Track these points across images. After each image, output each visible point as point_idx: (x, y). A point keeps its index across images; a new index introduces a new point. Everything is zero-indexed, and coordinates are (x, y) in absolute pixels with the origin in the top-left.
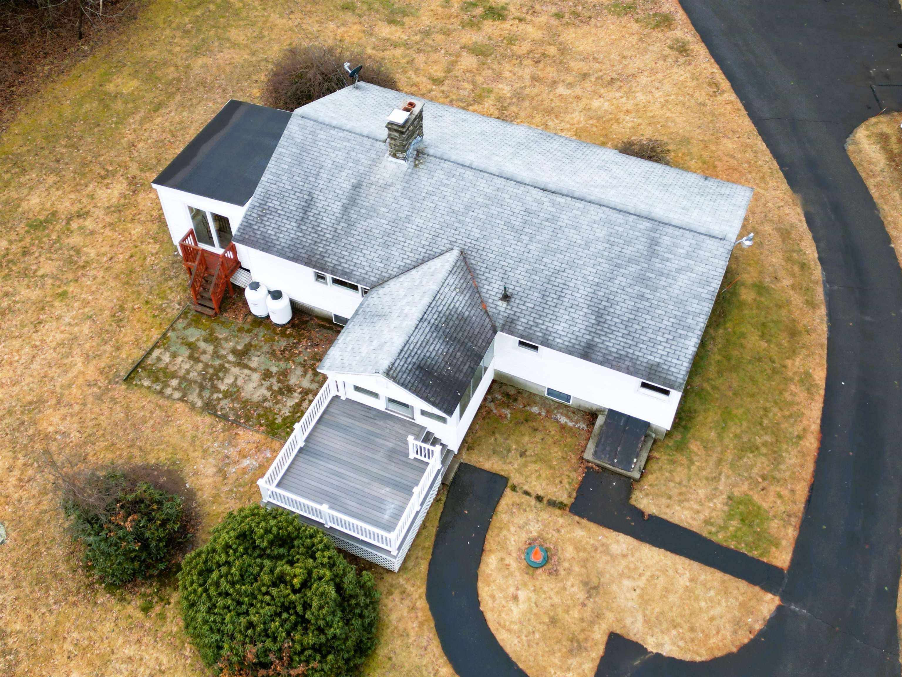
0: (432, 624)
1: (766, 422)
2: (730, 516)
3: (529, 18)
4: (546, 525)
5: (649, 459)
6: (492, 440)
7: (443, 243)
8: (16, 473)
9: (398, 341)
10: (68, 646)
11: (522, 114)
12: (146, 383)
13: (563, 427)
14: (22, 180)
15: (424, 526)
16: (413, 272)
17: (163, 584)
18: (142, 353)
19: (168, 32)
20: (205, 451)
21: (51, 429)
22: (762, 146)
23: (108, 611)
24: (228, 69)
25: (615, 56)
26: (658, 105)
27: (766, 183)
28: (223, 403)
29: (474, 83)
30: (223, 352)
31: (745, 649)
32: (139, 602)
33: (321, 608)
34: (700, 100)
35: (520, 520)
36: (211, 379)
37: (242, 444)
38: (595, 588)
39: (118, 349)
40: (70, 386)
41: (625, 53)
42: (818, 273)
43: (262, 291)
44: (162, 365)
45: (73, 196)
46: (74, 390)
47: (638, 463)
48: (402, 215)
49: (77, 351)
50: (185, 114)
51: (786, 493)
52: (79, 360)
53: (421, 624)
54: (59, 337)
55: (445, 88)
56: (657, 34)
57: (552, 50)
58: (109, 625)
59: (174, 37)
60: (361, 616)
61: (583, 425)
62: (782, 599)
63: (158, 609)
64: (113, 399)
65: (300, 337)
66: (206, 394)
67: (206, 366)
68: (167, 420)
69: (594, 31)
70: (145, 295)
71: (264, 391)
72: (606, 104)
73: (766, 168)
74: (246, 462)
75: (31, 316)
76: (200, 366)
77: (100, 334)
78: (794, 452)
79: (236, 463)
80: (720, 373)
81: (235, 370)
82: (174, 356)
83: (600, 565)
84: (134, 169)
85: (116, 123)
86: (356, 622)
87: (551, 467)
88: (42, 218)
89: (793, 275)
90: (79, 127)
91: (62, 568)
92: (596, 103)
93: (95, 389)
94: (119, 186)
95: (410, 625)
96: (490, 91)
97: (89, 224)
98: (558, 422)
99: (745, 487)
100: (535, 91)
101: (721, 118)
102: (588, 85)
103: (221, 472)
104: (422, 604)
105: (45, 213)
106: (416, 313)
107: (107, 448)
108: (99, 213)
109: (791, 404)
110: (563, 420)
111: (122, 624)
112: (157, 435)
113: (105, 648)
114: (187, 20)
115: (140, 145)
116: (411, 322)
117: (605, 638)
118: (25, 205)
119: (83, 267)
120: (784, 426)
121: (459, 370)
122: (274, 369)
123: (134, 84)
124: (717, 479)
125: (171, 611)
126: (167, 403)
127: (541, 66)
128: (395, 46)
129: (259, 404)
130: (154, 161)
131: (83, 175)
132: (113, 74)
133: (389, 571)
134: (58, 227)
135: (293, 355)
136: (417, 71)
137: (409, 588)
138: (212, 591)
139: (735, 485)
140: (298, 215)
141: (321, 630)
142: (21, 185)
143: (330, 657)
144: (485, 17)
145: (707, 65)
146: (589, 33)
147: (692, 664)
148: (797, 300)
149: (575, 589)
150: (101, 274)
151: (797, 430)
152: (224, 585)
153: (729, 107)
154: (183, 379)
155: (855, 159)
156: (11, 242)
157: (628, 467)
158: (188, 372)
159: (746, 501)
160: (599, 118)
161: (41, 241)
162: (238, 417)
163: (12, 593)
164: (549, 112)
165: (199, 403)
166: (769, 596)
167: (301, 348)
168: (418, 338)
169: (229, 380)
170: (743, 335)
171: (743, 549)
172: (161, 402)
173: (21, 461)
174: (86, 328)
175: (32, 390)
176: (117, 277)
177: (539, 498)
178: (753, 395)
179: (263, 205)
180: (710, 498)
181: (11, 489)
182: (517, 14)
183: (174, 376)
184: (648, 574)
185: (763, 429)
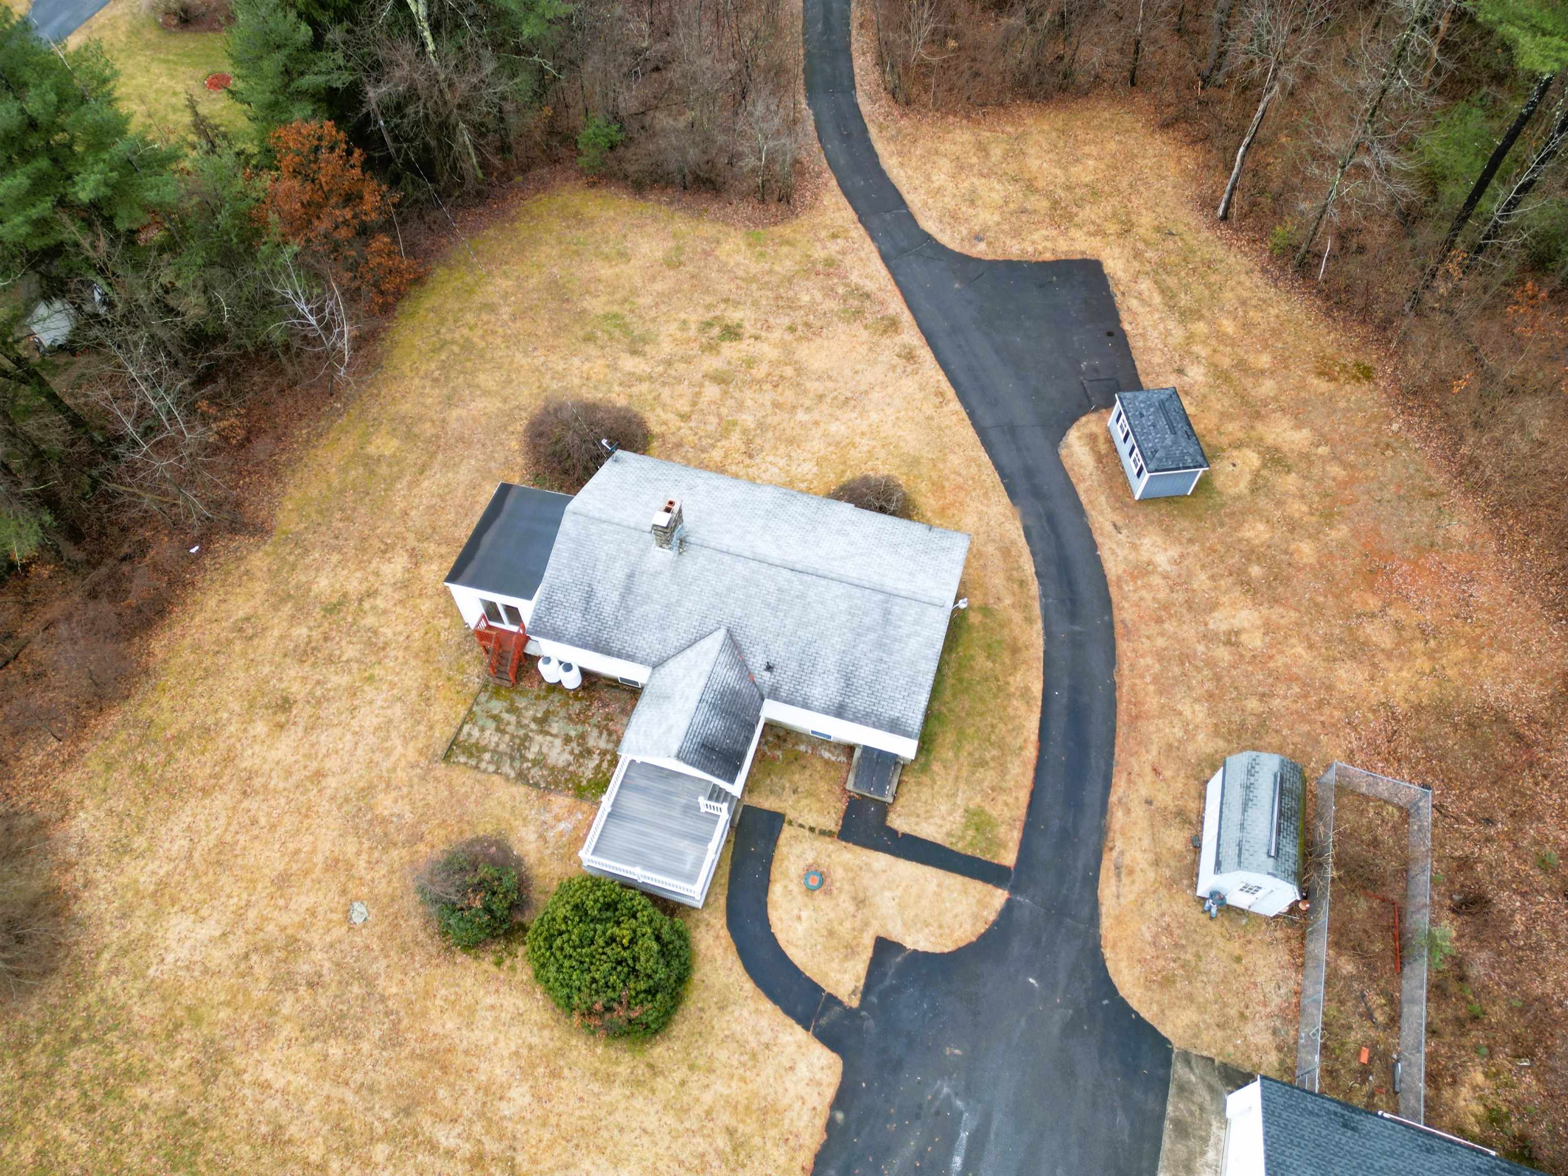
0: (734, 949)
1: (993, 737)
2: (966, 827)
3: (764, 334)
4: (819, 853)
5: (900, 783)
6: (768, 781)
7: (711, 623)
8: (364, 856)
9: (684, 725)
10: (439, 1002)
11: (767, 446)
12: (462, 759)
13: (827, 762)
14: (308, 560)
15: (719, 866)
16: (688, 651)
17: (509, 941)
18: (454, 730)
19: (417, 381)
20: (524, 819)
21: (386, 813)
22: (985, 458)
23: (466, 968)
24: (483, 420)
25: (848, 372)
26: (890, 424)
27: (989, 499)
28: (533, 771)
29: (719, 416)
30: (526, 721)
31: (983, 937)
32: (491, 958)
33: (647, 961)
34: (928, 412)
35: (797, 849)
36: (519, 750)
37: (556, 809)
38: (862, 901)
39: (431, 728)
40: (394, 769)
41: (858, 367)
42: (1034, 588)
43: (554, 663)
44: (473, 740)
45: (358, 574)
46: (399, 773)
47: (890, 789)
48: (673, 600)
49: (394, 734)
50: (450, 475)
51: (1011, 800)
52: (398, 742)
53: (726, 950)
54: (376, 721)
55: (693, 424)
56: (885, 341)
57: (789, 371)
58: (469, 981)
59: (424, 387)
60: (678, 956)
61: (843, 759)
62: (1011, 893)
63: (508, 962)
64: (436, 779)
65: (591, 699)
66: (517, 764)
67: (513, 737)
68: (487, 794)
69: (826, 343)
70: (445, 671)
71: (567, 757)
72: (843, 428)
73: (989, 483)
74: (562, 826)
75: (344, 703)
76: (507, 738)
77: (412, 715)
78: (1017, 763)
79: (552, 827)
80: (954, 696)
81: (539, 738)
82: (482, 730)
83: (865, 882)
84: (412, 541)
85: (385, 490)
86: (675, 963)
87: (820, 801)
88: (334, 601)
89: (1014, 594)
90: (350, 496)
91: (421, 936)
92: (834, 428)
93: (419, 771)
94: (400, 560)
95: (716, 951)
96: (735, 424)
97: (380, 602)
98: (822, 757)
99: (978, 799)
100: (776, 419)
101: (947, 432)
102: (824, 407)
103: (542, 837)
104: (725, 933)
105: (337, 595)
106: (694, 694)
107: (439, 826)
108: (389, 590)
109: (1013, 718)
110: (827, 755)
111: (481, 978)
112: (480, 809)
113: (469, 999)
114: (433, 366)
115: (413, 513)
116: (692, 704)
117: (872, 942)
118: (315, 587)
119: (384, 649)
120: (1009, 739)
121: (736, 742)
122: (573, 733)
123: (395, 443)
124: (954, 795)
125: (520, 963)
126: (483, 777)
127: (780, 389)
128: (640, 380)
129: (564, 770)
130: (429, 531)
131: (364, 551)
132: (372, 434)
133: (693, 908)
134: (352, 609)
135: (588, 718)
136: (664, 406)
137: (713, 921)
138: (558, 954)
139: (970, 799)
140: (581, 605)
141: (649, 977)
142: (307, 567)
143: (659, 996)
144: (722, 338)
145: (932, 373)
146: (822, 347)
147: (942, 955)
148: (1017, 617)
149: (847, 904)
150: (401, 654)
151: (1019, 741)
152: (568, 950)
153: (954, 418)
154: (495, 751)
155: (1067, 464)
156: (310, 629)
157: (883, 795)
158: (497, 745)
159: (980, 812)
160: (838, 444)
161: (339, 626)
162: (548, 783)
163: (383, 963)
164: (791, 441)
165: (512, 774)
166: (999, 892)
167: (593, 709)
168: (700, 718)
169: (535, 749)
170: (972, 658)
171: (978, 854)
172: (479, 776)
173: (366, 845)
174: (398, 711)
175: (361, 776)
176: (416, 656)
177: (812, 829)
178: (982, 714)
179: (549, 598)
180: (950, 813)
181: (363, 872)
182: (753, 331)
183: (485, 749)
184: (904, 884)
185: (992, 744)
